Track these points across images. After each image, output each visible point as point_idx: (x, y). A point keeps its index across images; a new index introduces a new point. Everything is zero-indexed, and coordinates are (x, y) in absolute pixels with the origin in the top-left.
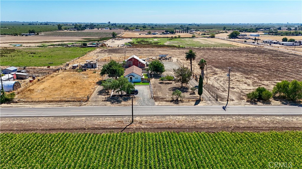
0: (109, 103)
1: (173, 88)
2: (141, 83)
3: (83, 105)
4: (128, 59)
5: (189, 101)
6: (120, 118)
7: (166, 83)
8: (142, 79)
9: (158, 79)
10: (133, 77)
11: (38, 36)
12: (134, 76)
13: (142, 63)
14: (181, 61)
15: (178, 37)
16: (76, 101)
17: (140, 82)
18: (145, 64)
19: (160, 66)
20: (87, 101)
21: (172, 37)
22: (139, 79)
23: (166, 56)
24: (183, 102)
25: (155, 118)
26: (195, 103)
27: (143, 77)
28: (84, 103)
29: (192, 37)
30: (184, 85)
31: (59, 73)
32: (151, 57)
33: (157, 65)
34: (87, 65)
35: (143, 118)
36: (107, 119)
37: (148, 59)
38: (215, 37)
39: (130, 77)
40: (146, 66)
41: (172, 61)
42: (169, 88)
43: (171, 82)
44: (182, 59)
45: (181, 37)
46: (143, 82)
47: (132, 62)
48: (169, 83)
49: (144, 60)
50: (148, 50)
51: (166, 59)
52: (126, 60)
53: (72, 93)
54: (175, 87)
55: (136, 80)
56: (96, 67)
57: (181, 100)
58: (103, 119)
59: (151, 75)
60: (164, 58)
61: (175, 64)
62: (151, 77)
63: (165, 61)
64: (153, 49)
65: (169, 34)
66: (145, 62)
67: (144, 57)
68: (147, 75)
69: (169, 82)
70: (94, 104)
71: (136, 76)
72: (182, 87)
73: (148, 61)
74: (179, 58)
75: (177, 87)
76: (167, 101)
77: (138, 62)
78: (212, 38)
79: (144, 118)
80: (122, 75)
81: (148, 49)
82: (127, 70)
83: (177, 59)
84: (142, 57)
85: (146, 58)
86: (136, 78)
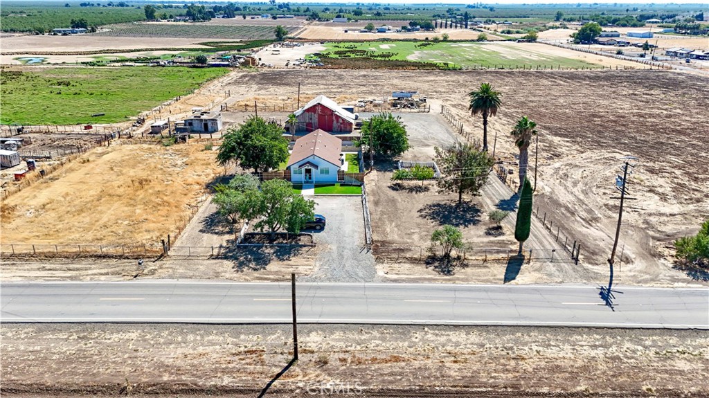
0: (229, 264)
1: (434, 205)
2: (338, 187)
3: (146, 271)
4: (306, 108)
5: (485, 261)
6: (255, 334)
7: (411, 190)
8: (341, 175)
9: (390, 175)
10: (313, 170)
11: (93, 35)
12: (316, 167)
13: (343, 120)
14: (454, 111)
15: (442, 39)
16: (127, 258)
17: (334, 185)
18: (353, 122)
19: (395, 135)
20: (162, 256)
21: (427, 39)
22: (333, 175)
23: (411, 97)
24: (467, 266)
25: (375, 338)
26: (505, 271)
27: (345, 167)
28: (151, 266)
29: (478, 40)
30: (466, 197)
31: (109, 149)
32: (370, 98)
33: (387, 129)
34: (191, 124)
35: (333, 337)
36: (211, 337)
37: (363, 104)
38: (538, 40)
39: (306, 167)
40: (354, 127)
41: (427, 110)
42: (421, 206)
43: (426, 182)
44: (454, 106)
45: (449, 39)
46: (341, 185)
47: (316, 116)
48: (420, 187)
49: (351, 110)
50: (365, 76)
51: (412, 105)
52: (298, 112)
53: (126, 222)
54: (438, 205)
55: (324, 177)
56: (215, 131)
58: (198, 338)
59: (367, 157)
60: (407, 100)
61: (437, 120)
62: (368, 166)
63: (408, 110)
64: (377, 74)
65: (418, 30)
66: (353, 116)
67: (352, 96)
68: (357, 159)
69: (420, 183)
70: (181, 270)
71: (323, 165)
72: (460, 203)
73: (361, 109)
74: (447, 100)
75: (443, 203)
76: (414, 261)
77: (334, 118)
78: (529, 42)
80: (282, 159)
81: (363, 72)
82: (302, 141)
83: (443, 106)
84: (345, 98)
85: (357, 103)
86: (322, 172)
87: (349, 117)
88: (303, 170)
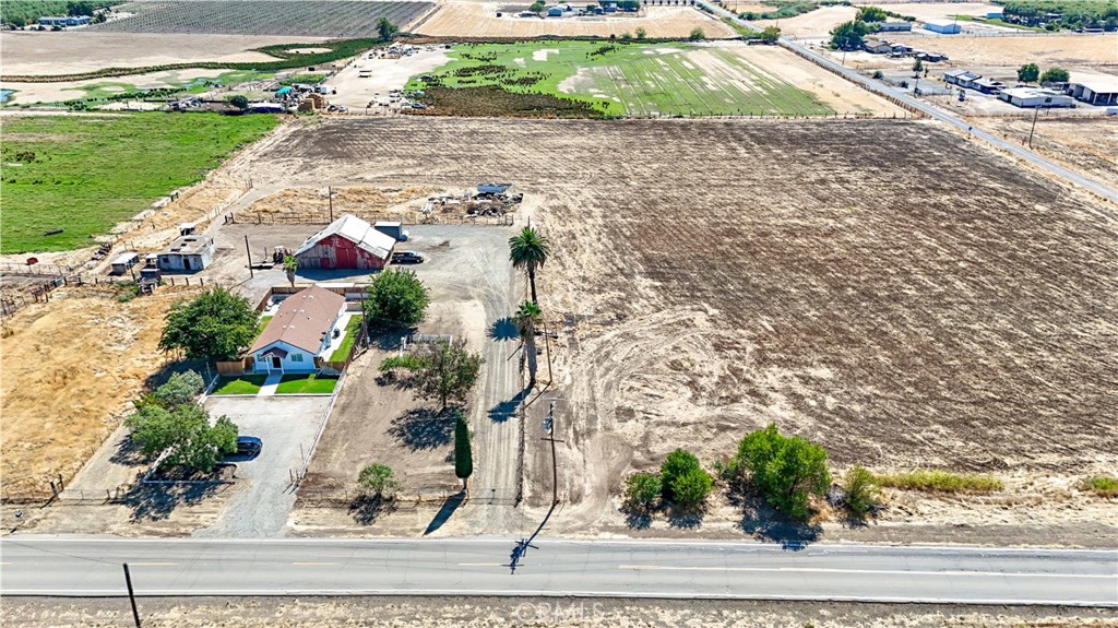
0: (125, 511)
3: (27, 522)
5: (418, 503)
6: (113, 610)
16: (12, 502)
20: (51, 500)
24: (394, 510)
25: (236, 614)
26: (432, 519)
28: (36, 513)
34: (166, 260)
35: (194, 612)
36: (67, 614)
46: (316, 377)
49: (394, 230)
53: (27, 445)
56: (199, 269)
57: (390, 499)
70: (66, 521)
76: (338, 504)
79: (201, 609)
86: (294, 358)
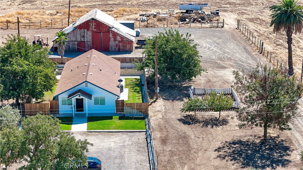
1: (234, 143)
2: (116, 121)
4: (78, 24)
7: (207, 123)
8: (120, 105)
9: (179, 105)
10: (86, 101)
12: (89, 96)
13: (122, 37)
14: (252, 26)
17: (111, 118)
18: (134, 39)
19: (185, 56)
22: (110, 106)
23: (201, 9)
27: (124, 96)
30: (272, 132)
32: (154, 11)
33: (175, 49)
37: (145, 18)
39: (78, 97)
40: (135, 45)
41: (221, 25)
42: (218, 144)
43: (224, 113)
44: (251, 20)
46: (120, 118)
47: (90, 33)
48: (217, 120)
49: (131, 26)
51: (203, 19)
52: (68, 29)
54: (240, 142)
55: (99, 110)
59: (151, 82)
60: (196, 13)
61: (233, 37)
62: (152, 94)
63: (199, 25)
66: (134, 33)
67: (132, 9)
68: (139, 84)
69: (216, 114)
71: (98, 94)
72: (265, 140)
74: (243, 13)
75: (245, 139)
77: (111, 35)
80: (48, 87)
82: (72, 63)
83: (238, 21)
84: (124, 11)
85: (137, 16)
86: (97, 102)
87: (129, 33)
88: (74, 100)
